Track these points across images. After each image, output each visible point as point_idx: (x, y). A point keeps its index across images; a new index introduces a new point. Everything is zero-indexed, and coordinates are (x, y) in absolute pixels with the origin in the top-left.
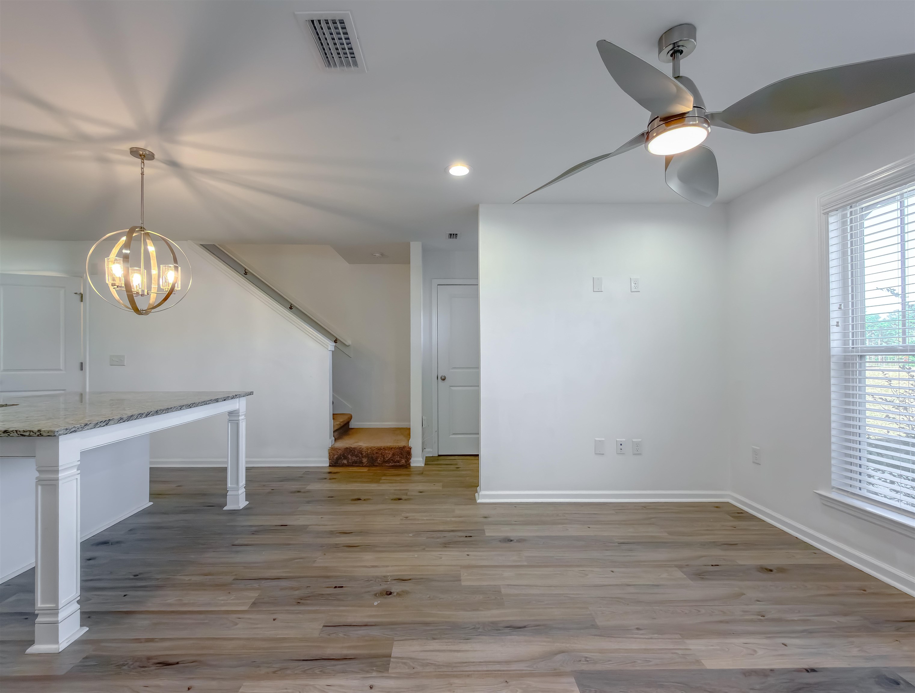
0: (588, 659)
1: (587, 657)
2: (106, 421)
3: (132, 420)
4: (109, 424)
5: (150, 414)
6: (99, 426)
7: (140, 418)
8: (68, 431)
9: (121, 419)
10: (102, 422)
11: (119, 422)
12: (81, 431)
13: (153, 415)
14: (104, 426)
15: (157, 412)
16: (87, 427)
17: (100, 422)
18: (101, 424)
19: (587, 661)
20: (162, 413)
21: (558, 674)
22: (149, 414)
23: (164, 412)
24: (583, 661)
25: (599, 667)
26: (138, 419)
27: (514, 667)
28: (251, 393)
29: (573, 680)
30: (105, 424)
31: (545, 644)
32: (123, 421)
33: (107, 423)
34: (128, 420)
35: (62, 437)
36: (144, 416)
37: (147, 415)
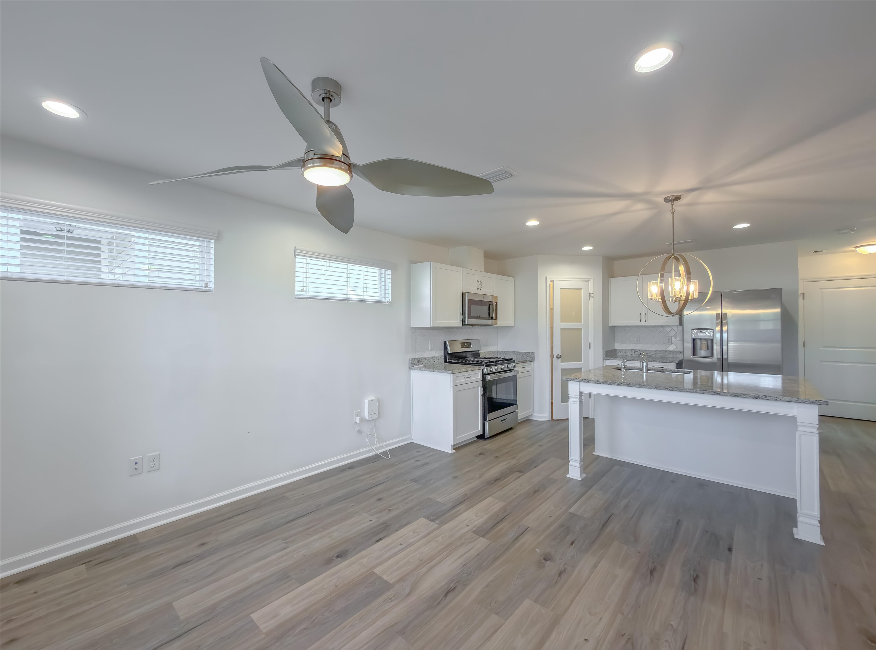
0: (390, 600)
1: (392, 601)
3: (606, 384)
6: (583, 381)
11: (597, 383)
12: (573, 381)
13: (625, 385)
15: (628, 384)
16: (576, 380)
17: (584, 380)
18: (584, 381)
19: (390, 599)
21: (401, 579)
23: (636, 386)
24: (392, 597)
25: (381, 599)
26: (612, 385)
27: (425, 569)
28: (826, 403)
29: (391, 582)
30: (587, 381)
31: (423, 592)
33: (588, 381)
34: (603, 383)
35: (569, 382)
36: (616, 384)
37: (619, 385)
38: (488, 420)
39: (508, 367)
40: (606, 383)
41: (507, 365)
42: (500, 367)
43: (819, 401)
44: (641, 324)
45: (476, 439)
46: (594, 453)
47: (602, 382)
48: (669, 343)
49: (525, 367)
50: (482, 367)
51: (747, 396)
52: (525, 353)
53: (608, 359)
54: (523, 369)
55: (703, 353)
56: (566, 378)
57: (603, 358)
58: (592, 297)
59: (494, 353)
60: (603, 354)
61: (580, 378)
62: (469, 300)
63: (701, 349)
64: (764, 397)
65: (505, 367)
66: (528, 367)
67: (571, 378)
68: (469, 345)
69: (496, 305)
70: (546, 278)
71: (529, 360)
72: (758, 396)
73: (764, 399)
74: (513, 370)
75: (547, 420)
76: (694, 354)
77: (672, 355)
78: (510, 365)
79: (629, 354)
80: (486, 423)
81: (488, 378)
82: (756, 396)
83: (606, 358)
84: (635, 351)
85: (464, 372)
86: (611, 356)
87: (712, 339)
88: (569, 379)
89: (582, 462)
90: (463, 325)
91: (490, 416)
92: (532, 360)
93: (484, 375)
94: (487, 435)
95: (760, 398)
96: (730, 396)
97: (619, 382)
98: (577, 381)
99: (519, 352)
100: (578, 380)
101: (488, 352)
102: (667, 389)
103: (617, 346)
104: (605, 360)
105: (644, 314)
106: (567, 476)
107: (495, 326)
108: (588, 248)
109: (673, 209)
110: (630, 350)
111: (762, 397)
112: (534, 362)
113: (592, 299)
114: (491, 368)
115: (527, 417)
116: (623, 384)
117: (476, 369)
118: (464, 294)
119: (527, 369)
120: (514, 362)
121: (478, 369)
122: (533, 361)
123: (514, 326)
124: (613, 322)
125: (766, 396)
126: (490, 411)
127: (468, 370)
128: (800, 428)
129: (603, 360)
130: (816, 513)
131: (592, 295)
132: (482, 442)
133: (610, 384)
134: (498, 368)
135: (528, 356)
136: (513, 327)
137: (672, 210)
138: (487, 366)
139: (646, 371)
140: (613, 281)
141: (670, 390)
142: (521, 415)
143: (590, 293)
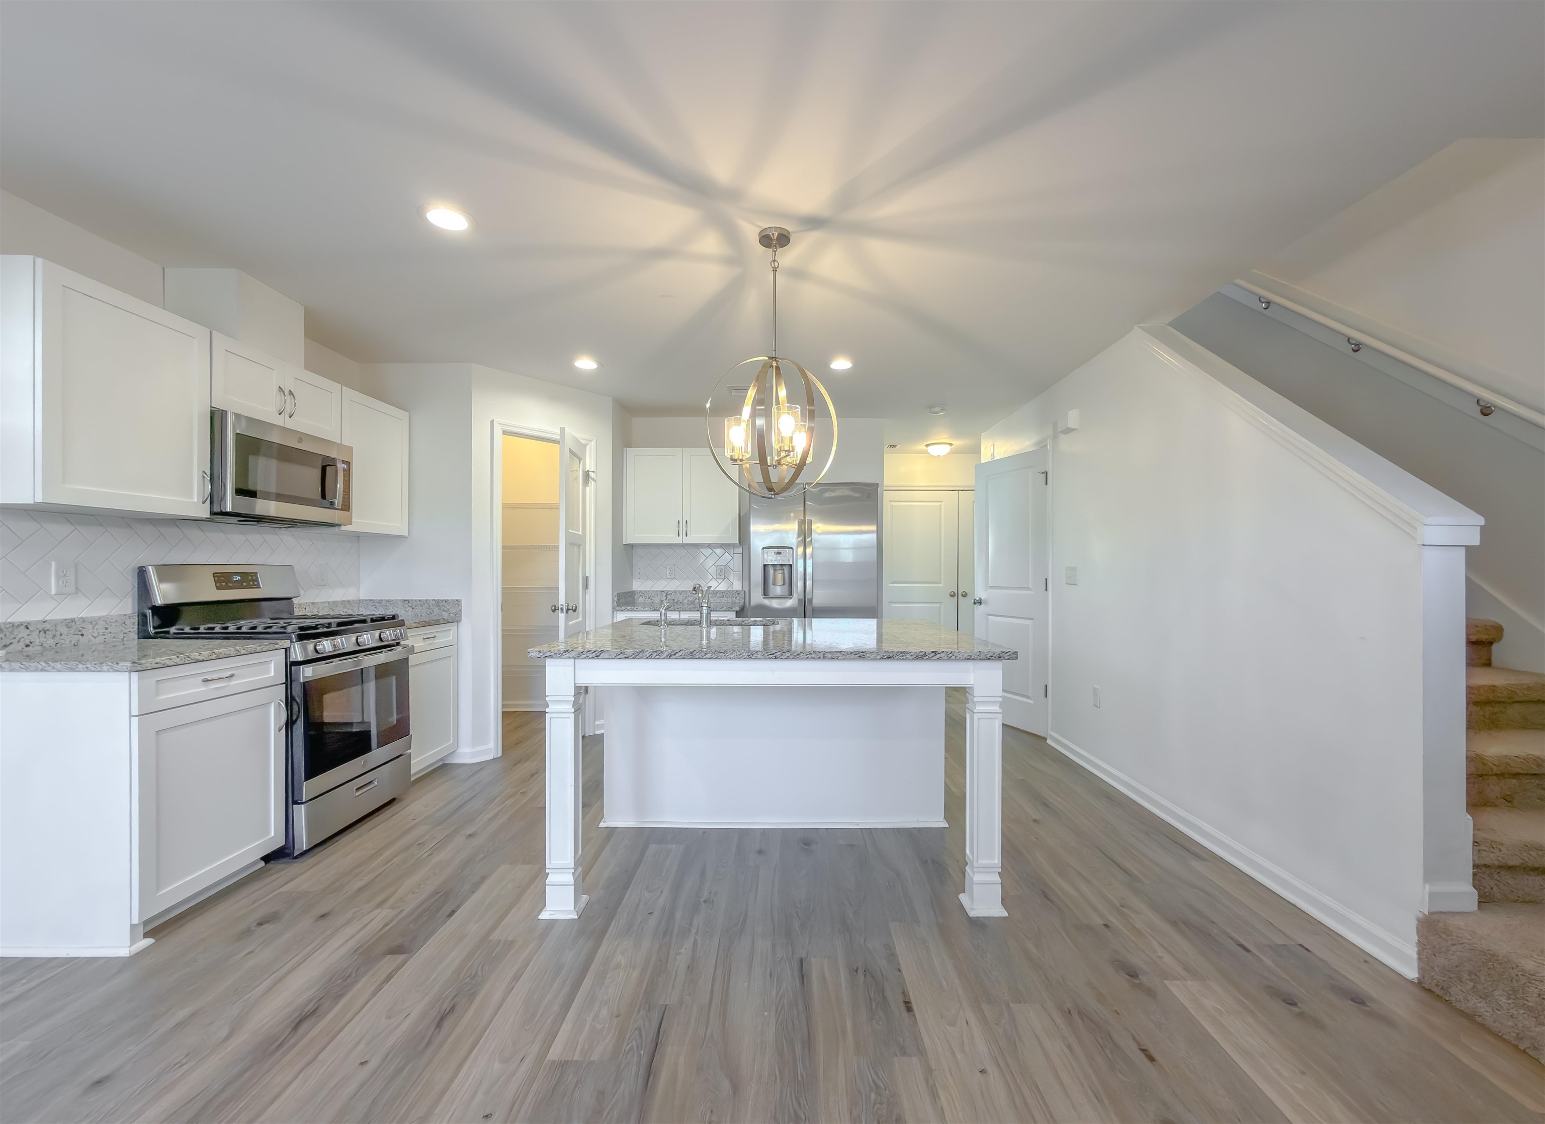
2: (596, 651)
4: (601, 656)
5: (677, 655)
6: (584, 656)
7: (657, 657)
8: (541, 654)
9: (622, 653)
10: (590, 652)
11: (618, 657)
12: (559, 658)
13: (684, 657)
14: (593, 658)
15: (692, 653)
17: (588, 652)
18: (588, 654)
20: (704, 657)
22: (674, 655)
26: (654, 658)
28: (1014, 656)
30: (592, 655)
32: (624, 656)
33: (598, 654)
34: (633, 656)
35: (549, 662)
36: (664, 656)
37: (670, 656)
38: (304, 801)
39: (381, 639)
40: (641, 655)
41: (377, 633)
42: (354, 639)
43: (1006, 653)
44: (678, 540)
45: (263, 864)
46: (602, 825)
47: (631, 654)
48: (721, 577)
49: (435, 637)
50: (286, 644)
51: (908, 656)
52: (438, 603)
53: (622, 611)
54: (430, 641)
55: (778, 590)
56: (540, 652)
57: (613, 608)
58: (593, 479)
59: (348, 606)
60: (613, 601)
61: (576, 648)
62: (239, 437)
63: (775, 584)
64: (933, 654)
65: (368, 638)
66: (444, 636)
67: (552, 650)
68: (249, 579)
69: (348, 473)
70: (492, 422)
71: (446, 618)
72: (924, 653)
73: (933, 658)
74: (398, 644)
75: (490, 757)
76: (766, 593)
77: (725, 599)
78: (389, 634)
79: (657, 600)
80: (300, 812)
81: (307, 673)
82: (921, 654)
83: (617, 608)
84: (667, 594)
85: (198, 661)
86: (627, 604)
87: (791, 565)
88: (549, 654)
89: (580, 867)
90: (213, 513)
91: (309, 788)
92: (455, 619)
93: (291, 666)
94: (303, 842)
95: (927, 657)
96: (880, 659)
97: (670, 651)
98: (570, 656)
99: (420, 601)
100: (573, 654)
101: (327, 605)
102: (771, 656)
103: (637, 585)
104: (615, 612)
105: (684, 522)
106: (540, 917)
107: (343, 528)
108: (586, 364)
109: (774, 261)
110: (660, 593)
111: (930, 656)
112: (461, 624)
113: (592, 484)
114: (320, 642)
115: (441, 759)
116: (680, 654)
117: (258, 648)
118: (217, 418)
119: (440, 641)
120: (402, 624)
121: (265, 649)
122: (457, 622)
123: (407, 535)
124: (631, 537)
125: (935, 653)
126: (312, 771)
127: (221, 653)
128: (979, 708)
129: (613, 612)
130: (996, 862)
131: (592, 475)
132: (284, 870)
133: (650, 657)
134: (346, 642)
135: (445, 609)
136: (406, 537)
137: (774, 264)
138: (301, 638)
139: (707, 624)
140: (631, 452)
141: (776, 658)
142: (419, 761)
143: (588, 471)
